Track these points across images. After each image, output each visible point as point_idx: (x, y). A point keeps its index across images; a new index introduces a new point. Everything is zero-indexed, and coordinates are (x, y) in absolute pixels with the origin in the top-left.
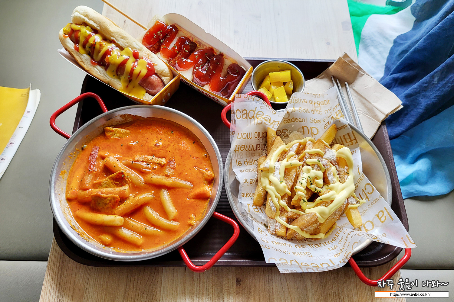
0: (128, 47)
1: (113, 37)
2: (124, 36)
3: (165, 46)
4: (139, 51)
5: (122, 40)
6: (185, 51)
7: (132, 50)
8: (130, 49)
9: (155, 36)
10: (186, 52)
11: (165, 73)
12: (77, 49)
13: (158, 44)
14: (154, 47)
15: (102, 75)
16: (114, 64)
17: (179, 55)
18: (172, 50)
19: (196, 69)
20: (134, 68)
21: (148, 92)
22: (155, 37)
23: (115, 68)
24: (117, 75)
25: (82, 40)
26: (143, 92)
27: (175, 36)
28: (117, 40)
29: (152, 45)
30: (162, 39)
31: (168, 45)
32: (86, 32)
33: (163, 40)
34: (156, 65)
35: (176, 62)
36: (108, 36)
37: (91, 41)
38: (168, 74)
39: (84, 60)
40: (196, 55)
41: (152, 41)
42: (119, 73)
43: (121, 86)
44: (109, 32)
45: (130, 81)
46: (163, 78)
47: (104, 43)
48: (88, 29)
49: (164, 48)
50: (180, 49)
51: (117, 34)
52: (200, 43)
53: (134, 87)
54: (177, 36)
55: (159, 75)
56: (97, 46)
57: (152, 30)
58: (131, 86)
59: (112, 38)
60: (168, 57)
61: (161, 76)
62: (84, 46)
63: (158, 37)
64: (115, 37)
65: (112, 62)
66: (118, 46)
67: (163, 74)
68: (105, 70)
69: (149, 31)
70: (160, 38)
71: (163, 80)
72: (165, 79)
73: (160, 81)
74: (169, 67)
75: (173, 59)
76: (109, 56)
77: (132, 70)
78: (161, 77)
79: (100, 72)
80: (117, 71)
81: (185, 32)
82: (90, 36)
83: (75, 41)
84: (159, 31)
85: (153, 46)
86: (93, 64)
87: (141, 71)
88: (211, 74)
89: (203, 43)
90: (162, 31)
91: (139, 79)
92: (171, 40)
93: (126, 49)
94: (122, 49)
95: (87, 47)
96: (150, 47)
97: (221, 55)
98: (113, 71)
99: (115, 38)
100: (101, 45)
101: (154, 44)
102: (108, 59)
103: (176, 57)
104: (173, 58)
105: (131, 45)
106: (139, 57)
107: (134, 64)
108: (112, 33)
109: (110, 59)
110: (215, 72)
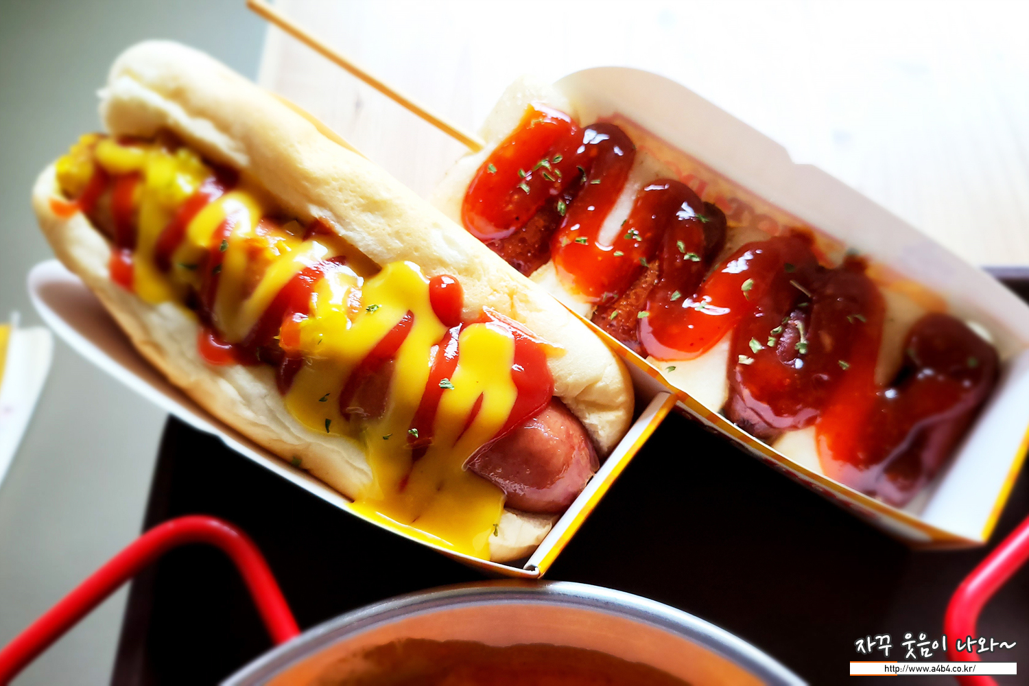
0: (403, 256)
1: (321, 204)
2: (377, 198)
3: (581, 232)
4: (460, 278)
5: (367, 218)
6: (683, 255)
7: (426, 273)
8: (414, 267)
9: (528, 183)
10: (689, 261)
11: (604, 391)
12: (123, 276)
13: (540, 222)
14: (523, 241)
15: (263, 420)
16: (330, 362)
17: (651, 278)
18: (619, 253)
19: (749, 353)
20: (444, 383)
21: (514, 505)
22: (525, 188)
23: (331, 384)
24: (346, 416)
25: (151, 226)
26: (493, 510)
27: (626, 179)
28: (339, 218)
29: (512, 229)
30: (561, 196)
31: (592, 227)
32: (170, 185)
33: (564, 200)
34: (559, 353)
35: (644, 315)
36: (291, 200)
37: (200, 233)
38: (618, 394)
39: (160, 336)
40: (743, 276)
41: (510, 207)
42: (354, 407)
43: (365, 480)
44: (296, 179)
45: (417, 452)
46: (593, 419)
47: (274, 241)
48: (184, 168)
49: (573, 245)
50: (653, 249)
51: (340, 190)
52: (741, 208)
53: (440, 488)
54: (631, 176)
55: (573, 406)
56: (236, 260)
57: (509, 154)
58: (421, 485)
59: (316, 212)
60: (600, 288)
61: (582, 407)
62: (162, 261)
63: (540, 184)
64: (333, 203)
65: (318, 352)
66: (346, 254)
67: (592, 397)
68: (274, 392)
69: (496, 158)
70: (553, 192)
71: (591, 429)
72: (603, 423)
73: (577, 438)
74: (620, 355)
75: (620, 297)
76: (298, 318)
77: (433, 393)
78: (579, 414)
79: (247, 400)
80: (343, 401)
81: (667, 156)
82: (196, 203)
83: (112, 229)
84: (543, 157)
85: (516, 233)
86: (214, 360)
87: (482, 395)
88: (825, 377)
89: (760, 209)
90: (559, 159)
91: (474, 445)
92: (606, 203)
93: (390, 269)
94: (368, 267)
95: (179, 261)
96: (502, 240)
97: (856, 264)
98: (322, 400)
99: (331, 210)
100: (254, 254)
101: (524, 225)
102: (295, 334)
103: (638, 290)
104: (623, 293)
105: (416, 249)
106: (464, 310)
107: (441, 354)
108: (317, 182)
109: (305, 338)
110: (845, 365)
